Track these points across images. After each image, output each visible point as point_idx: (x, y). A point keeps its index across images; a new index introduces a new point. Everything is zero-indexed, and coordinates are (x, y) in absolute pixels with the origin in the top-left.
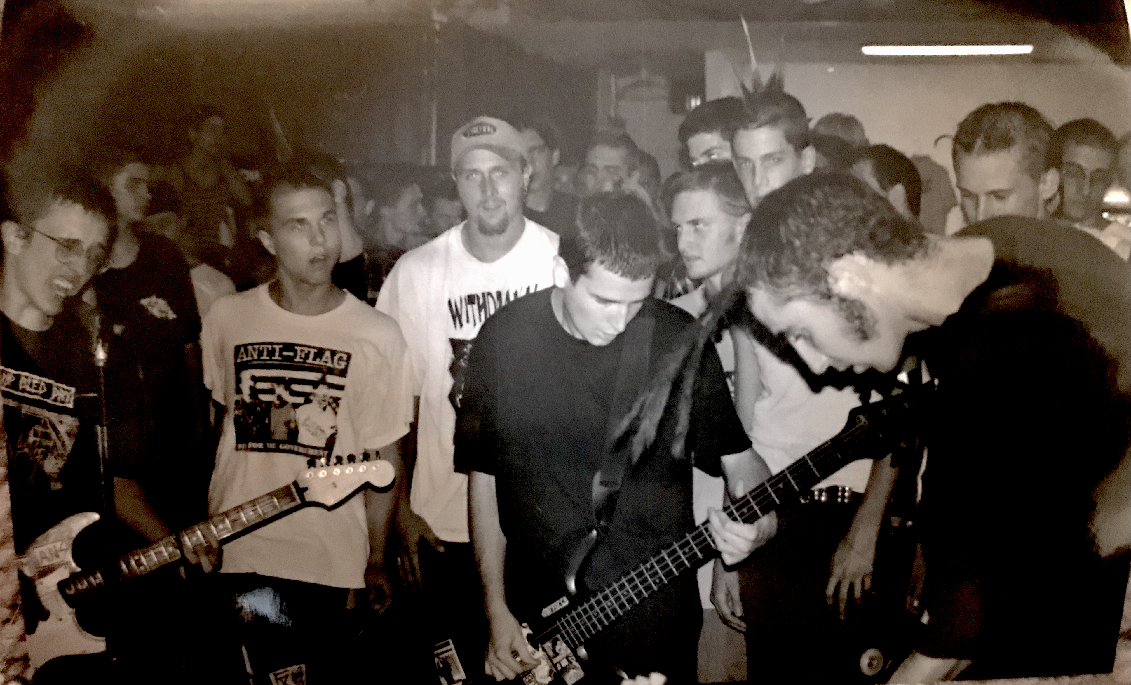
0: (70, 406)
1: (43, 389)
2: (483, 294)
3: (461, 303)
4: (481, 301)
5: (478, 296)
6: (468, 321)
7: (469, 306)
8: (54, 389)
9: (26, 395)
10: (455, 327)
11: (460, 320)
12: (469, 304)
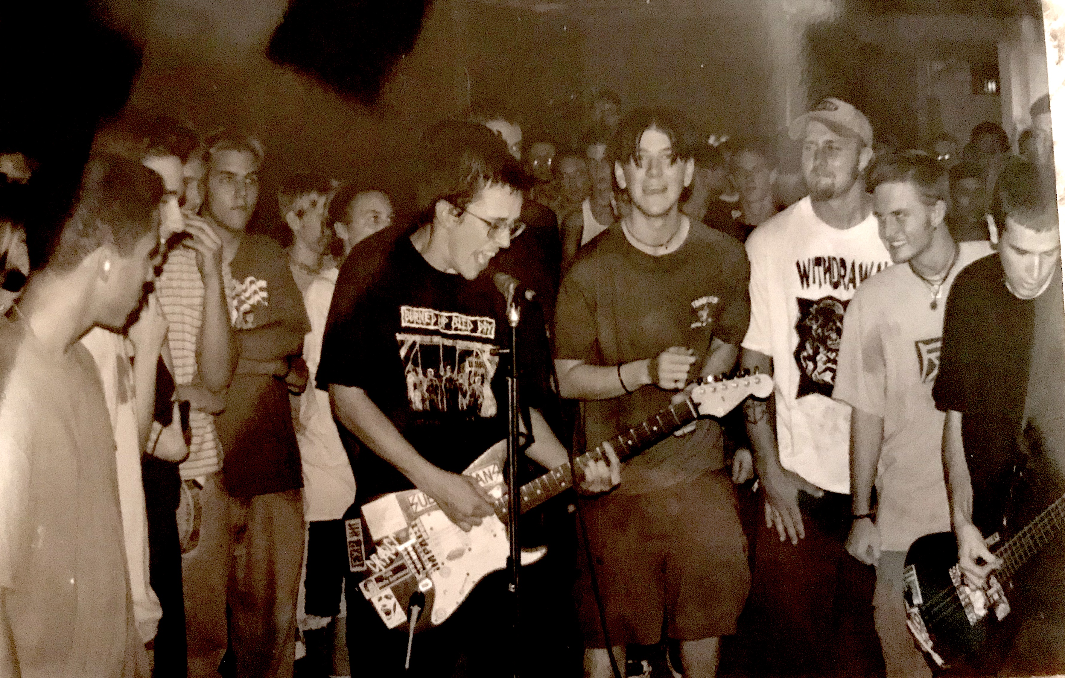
0: (492, 336)
1: (470, 326)
2: (829, 258)
3: (809, 263)
4: (827, 265)
5: (824, 259)
6: (814, 282)
7: (816, 268)
8: (479, 323)
9: (459, 332)
10: (803, 286)
11: (807, 280)
12: (816, 265)
